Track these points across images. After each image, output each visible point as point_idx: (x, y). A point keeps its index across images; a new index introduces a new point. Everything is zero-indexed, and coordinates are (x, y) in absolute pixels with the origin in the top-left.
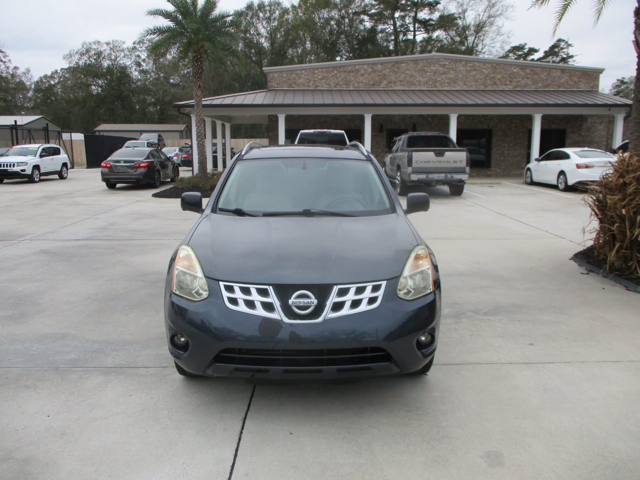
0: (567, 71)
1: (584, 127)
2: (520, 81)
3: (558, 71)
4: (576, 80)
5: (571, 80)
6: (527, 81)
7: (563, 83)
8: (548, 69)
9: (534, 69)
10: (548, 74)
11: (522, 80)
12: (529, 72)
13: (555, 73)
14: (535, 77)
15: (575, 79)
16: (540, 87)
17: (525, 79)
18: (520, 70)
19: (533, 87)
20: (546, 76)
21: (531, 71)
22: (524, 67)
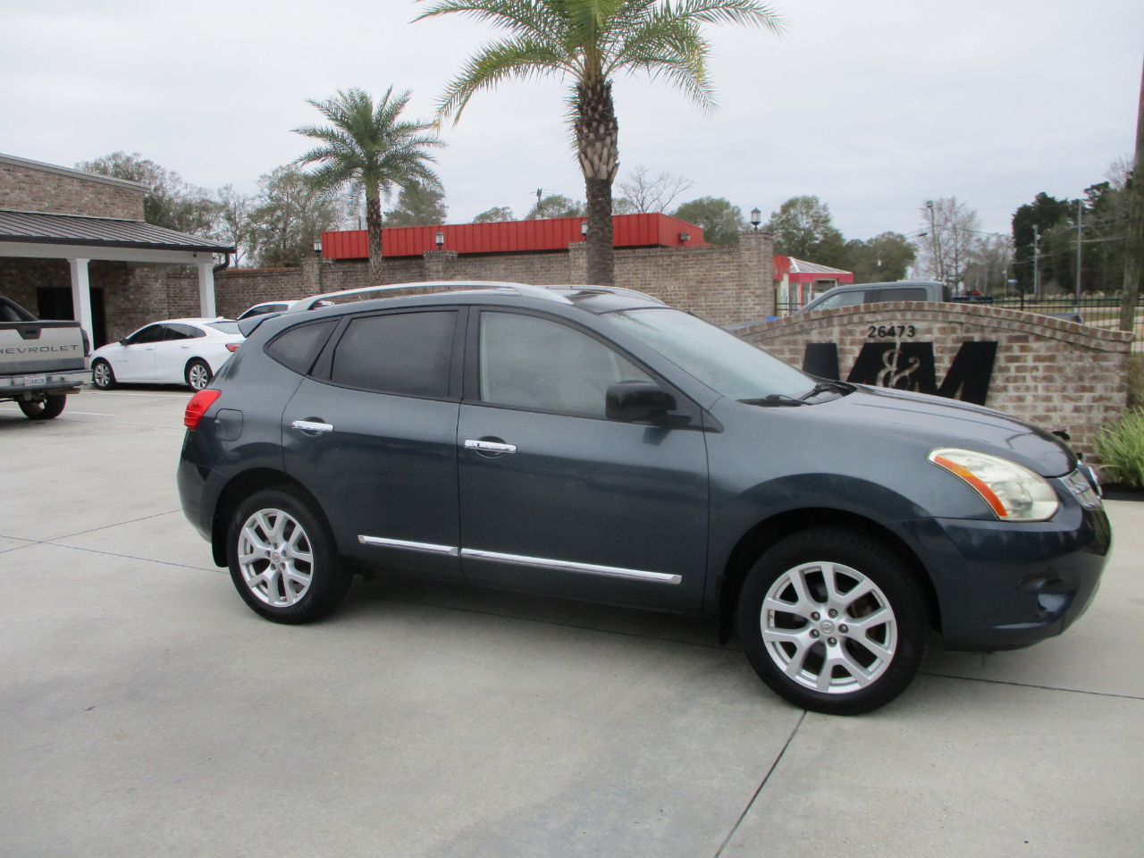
0: (91, 184)
1: (131, 284)
2: (7, 194)
3: (75, 181)
4: (108, 201)
5: (99, 200)
6: (22, 195)
7: (86, 205)
8: (57, 177)
9: (31, 173)
10: (59, 186)
11: (12, 192)
12: (23, 178)
13: (70, 184)
14: (35, 189)
15: (105, 198)
16: (47, 209)
17: (18, 191)
18: (5, 172)
19: (35, 207)
20: (54, 189)
21: (27, 176)
22: (11, 168)
